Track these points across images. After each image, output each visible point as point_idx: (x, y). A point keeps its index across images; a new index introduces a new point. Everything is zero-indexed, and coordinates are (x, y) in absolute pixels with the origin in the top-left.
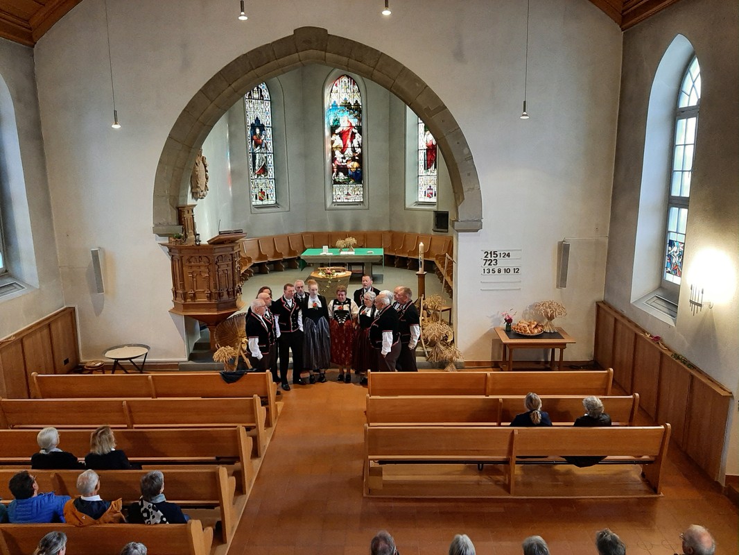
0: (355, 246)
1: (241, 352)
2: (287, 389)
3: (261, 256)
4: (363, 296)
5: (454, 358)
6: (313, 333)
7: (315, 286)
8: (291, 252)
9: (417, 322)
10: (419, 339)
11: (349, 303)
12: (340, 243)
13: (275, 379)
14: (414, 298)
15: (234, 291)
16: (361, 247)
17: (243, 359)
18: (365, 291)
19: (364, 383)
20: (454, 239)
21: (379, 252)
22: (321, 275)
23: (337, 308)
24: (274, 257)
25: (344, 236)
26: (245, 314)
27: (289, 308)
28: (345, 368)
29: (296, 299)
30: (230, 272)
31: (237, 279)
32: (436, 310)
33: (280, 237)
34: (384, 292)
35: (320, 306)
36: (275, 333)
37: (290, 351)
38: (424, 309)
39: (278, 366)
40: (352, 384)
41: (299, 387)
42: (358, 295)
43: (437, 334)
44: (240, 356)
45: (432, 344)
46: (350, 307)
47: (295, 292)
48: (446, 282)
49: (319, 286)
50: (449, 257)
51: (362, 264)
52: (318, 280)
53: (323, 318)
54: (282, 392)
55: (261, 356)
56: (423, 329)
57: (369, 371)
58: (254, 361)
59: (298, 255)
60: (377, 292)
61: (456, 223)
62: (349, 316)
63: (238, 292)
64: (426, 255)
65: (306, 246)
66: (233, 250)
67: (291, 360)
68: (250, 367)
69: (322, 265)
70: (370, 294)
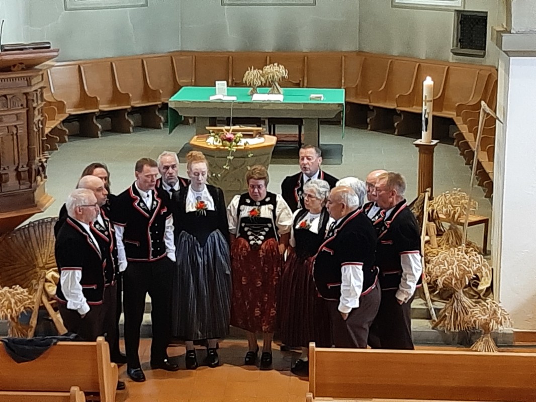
0: (285, 83)
1: (45, 299)
2: (139, 378)
3: (85, 99)
4: (301, 189)
5: (493, 324)
6: (195, 264)
7: (202, 166)
8: (147, 92)
9: (416, 246)
10: (420, 281)
11: (273, 201)
12: (252, 75)
13: (115, 356)
14: (410, 194)
15: (30, 172)
16: (298, 85)
17: (48, 314)
18: (305, 178)
19: (301, 370)
20: (501, 71)
21: (335, 97)
22: (212, 142)
23: (246, 211)
24: (112, 102)
25: (263, 61)
26: (53, 219)
27: (147, 210)
28: (260, 338)
29: (161, 193)
30: (22, 131)
31: (36, 146)
32: (455, 222)
33: (125, 61)
34: (346, 182)
35: (211, 206)
36: (116, 260)
37: (148, 299)
38: (429, 220)
39: (122, 330)
40: (274, 372)
41: (163, 376)
42: (291, 187)
43: (458, 274)
44: (42, 308)
45: (446, 293)
46: (274, 211)
47: (159, 176)
48: (479, 163)
49: (210, 165)
50: (488, 110)
51: (298, 122)
52: (208, 154)
53: (216, 234)
54: (127, 384)
55: (86, 308)
56: (427, 262)
57: (312, 345)
58: (71, 316)
59: (164, 100)
60: (332, 181)
61: (505, 37)
62: (271, 229)
63: (38, 173)
64: (438, 103)
65: (180, 81)
66: (29, 85)
67: (147, 318)
68: (63, 330)
69: (214, 122)
70: (315, 186)
